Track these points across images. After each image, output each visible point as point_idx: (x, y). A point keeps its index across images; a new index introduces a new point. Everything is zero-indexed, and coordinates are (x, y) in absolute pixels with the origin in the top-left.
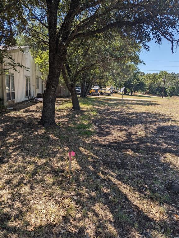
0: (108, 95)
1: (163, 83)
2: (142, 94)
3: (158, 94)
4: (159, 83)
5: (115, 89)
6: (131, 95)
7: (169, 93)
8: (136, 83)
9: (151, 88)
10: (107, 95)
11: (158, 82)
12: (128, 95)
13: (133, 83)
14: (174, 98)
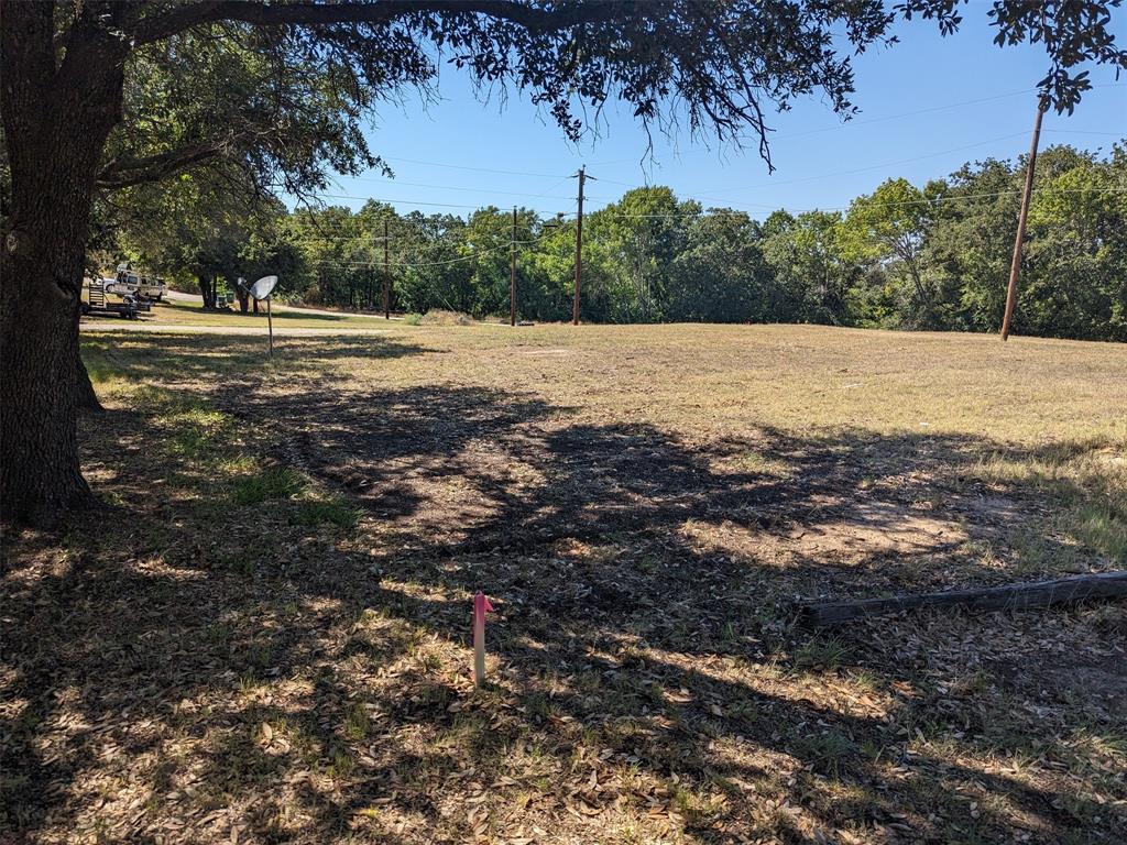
0: (123, 317)
1: (377, 254)
2: (291, 305)
3: (362, 304)
4: (361, 253)
5: (144, 282)
6: (244, 312)
7: (408, 300)
8: (262, 255)
9: (326, 275)
10: (116, 317)
11: (356, 251)
12: (229, 311)
13: (247, 254)
14: (435, 318)
